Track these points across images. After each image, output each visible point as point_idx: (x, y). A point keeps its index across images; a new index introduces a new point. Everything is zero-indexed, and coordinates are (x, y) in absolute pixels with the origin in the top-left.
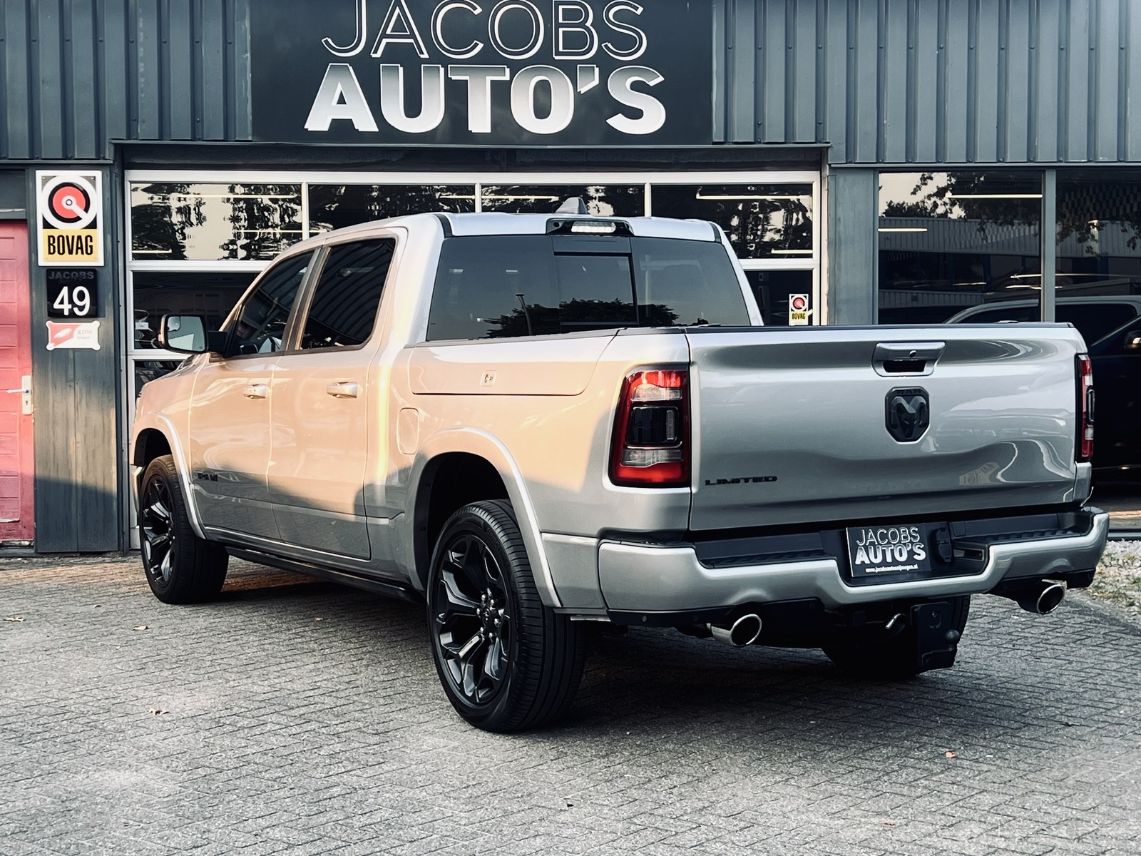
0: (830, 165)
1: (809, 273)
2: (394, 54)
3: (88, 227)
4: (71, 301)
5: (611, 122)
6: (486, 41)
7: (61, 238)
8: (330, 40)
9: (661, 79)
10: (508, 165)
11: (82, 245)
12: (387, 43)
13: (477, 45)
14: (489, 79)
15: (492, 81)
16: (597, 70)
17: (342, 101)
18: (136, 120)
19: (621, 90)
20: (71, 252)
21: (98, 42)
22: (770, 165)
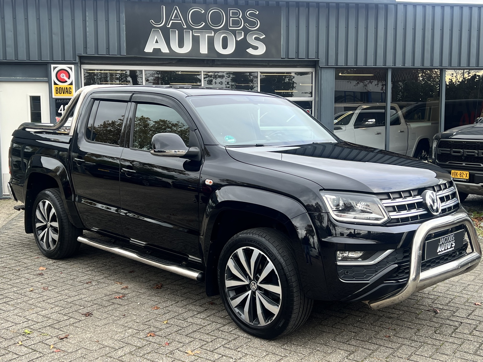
0: (319, 66)
1: (312, 102)
3: (69, 85)
4: (64, 110)
7: (60, 88)
8: (152, 21)
9: (264, 36)
10: (212, 65)
11: (68, 91)
12: (172, 22)
14: (207, 35)
15: (208, 36)
16: (243, 33)
17: (157, 42)
18: (87, 48)
19: (251, 40)
20: (64, 93)
21: (73, 20)
22: (299, 66)
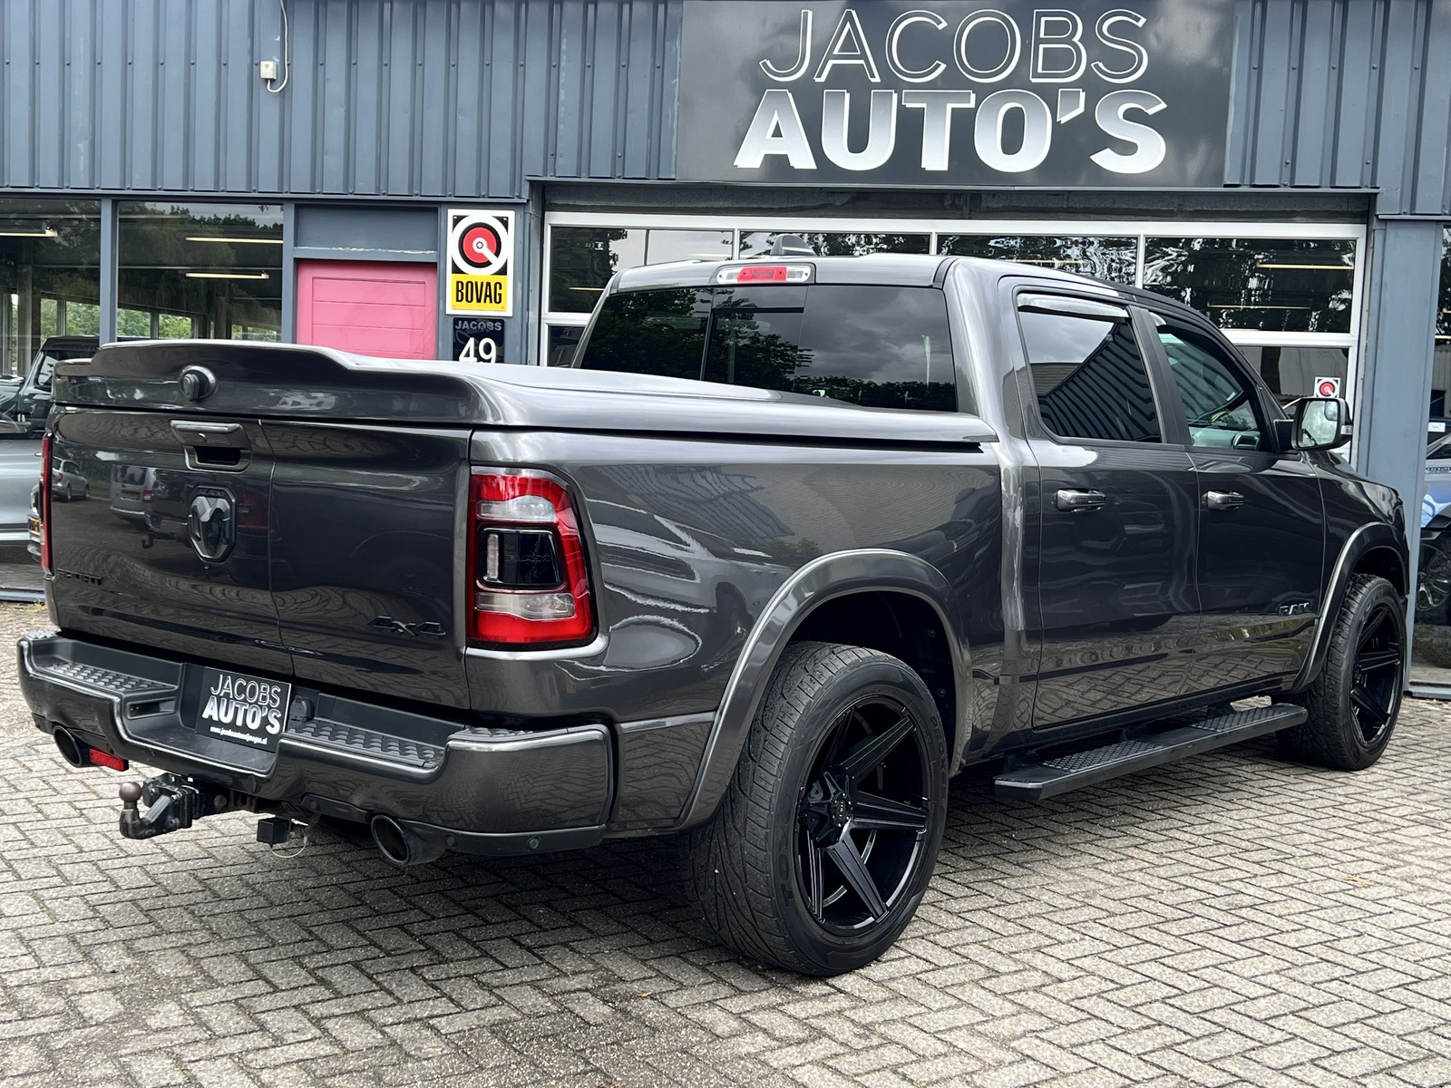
0: (1377, 216)
1: (1345, 351)
2: (841, 78)
3: (498, 273)
4: (477, 354)
5: (1095, 158)
6: (949, 61)
7: (469, 284)
8: (768, 63)
9: (1163, 106)
10: (971, 210)
11: (491, 293)
12: (834, 65)
13: (938, 66)
14: (950, 107)
15: (953, 109)
16: (1083, 95)
17: (777, 133)
18: (554, 155)
19: (1112, 121)
20: (479, 301)
21: (519, 67)
22: (1301, 216)
